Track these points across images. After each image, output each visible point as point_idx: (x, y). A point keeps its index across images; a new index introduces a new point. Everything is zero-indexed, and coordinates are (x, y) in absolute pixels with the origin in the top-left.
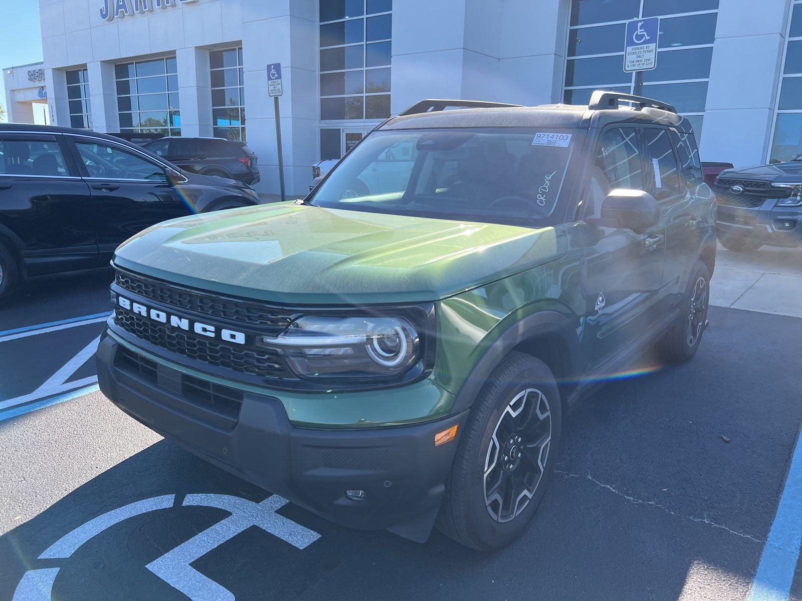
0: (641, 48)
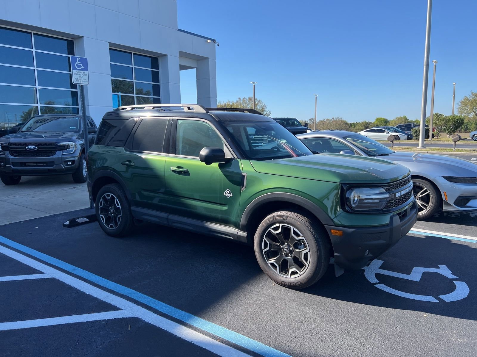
0: (81, 72)
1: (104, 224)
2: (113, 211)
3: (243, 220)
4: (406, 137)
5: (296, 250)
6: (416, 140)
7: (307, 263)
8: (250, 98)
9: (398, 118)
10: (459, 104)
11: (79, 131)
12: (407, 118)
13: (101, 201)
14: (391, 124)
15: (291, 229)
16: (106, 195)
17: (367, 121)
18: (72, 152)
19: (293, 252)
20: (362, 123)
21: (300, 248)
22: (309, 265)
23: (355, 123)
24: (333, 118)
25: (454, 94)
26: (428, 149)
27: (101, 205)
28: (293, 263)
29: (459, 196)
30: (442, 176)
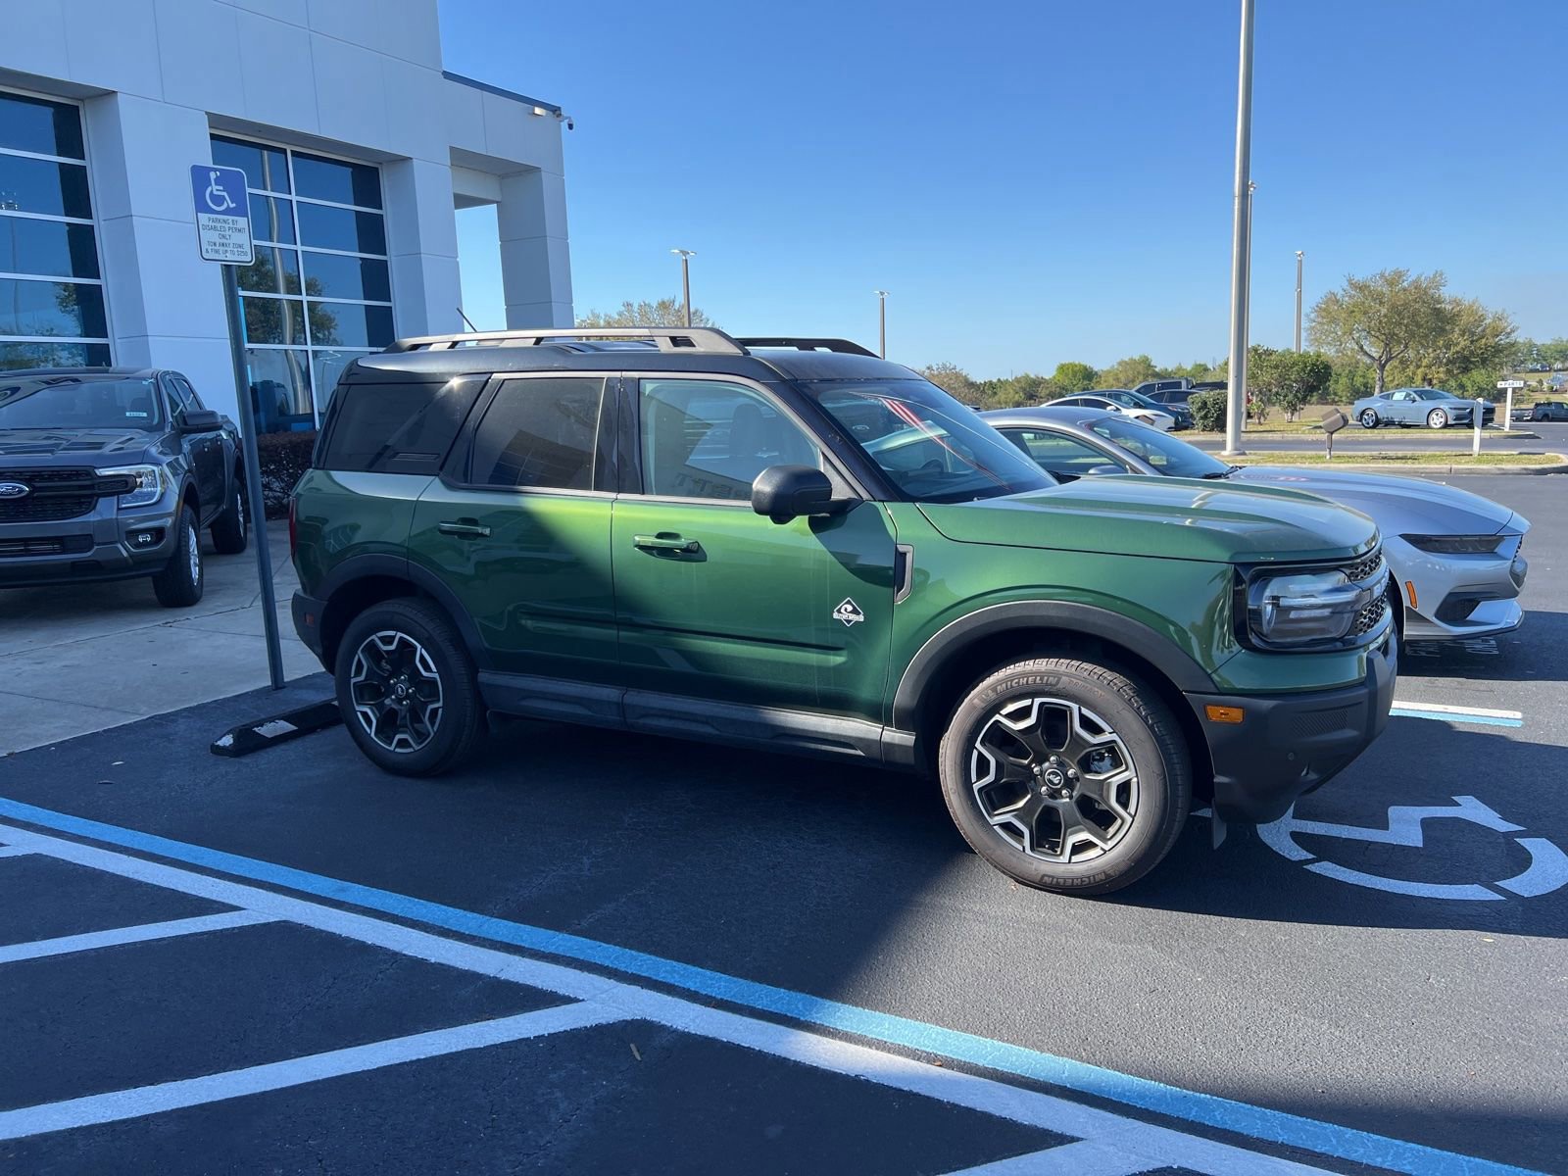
0: (224, 221)
1: (373, 735)
2: (407, 690)
3: (902, 693)
4: (1170, 421)
5: (1088, 776)
6: (1203, 430)
7: (1129, 814)
8: (663, 302)
9: (1126, 362)
10: (1313, 316)
11: (160, 427)
12: (1152, 364)
13: (359, 660)
14: (1105, 381)
15: (1071, 714)
16: (376, 639)
17: (1032, 376)
18: (154, 500)
19: (1078, 785)
20: (1018, 380)
21: (1099, 770)
22: (1133, 817)
23: (995, 381)
24: (928, 368)
25: (1300, 285)
26: (1253, 457)
27: (358, 672)
28: (1078, 815)
29: (1450, 594)
30: (1400, 536)
